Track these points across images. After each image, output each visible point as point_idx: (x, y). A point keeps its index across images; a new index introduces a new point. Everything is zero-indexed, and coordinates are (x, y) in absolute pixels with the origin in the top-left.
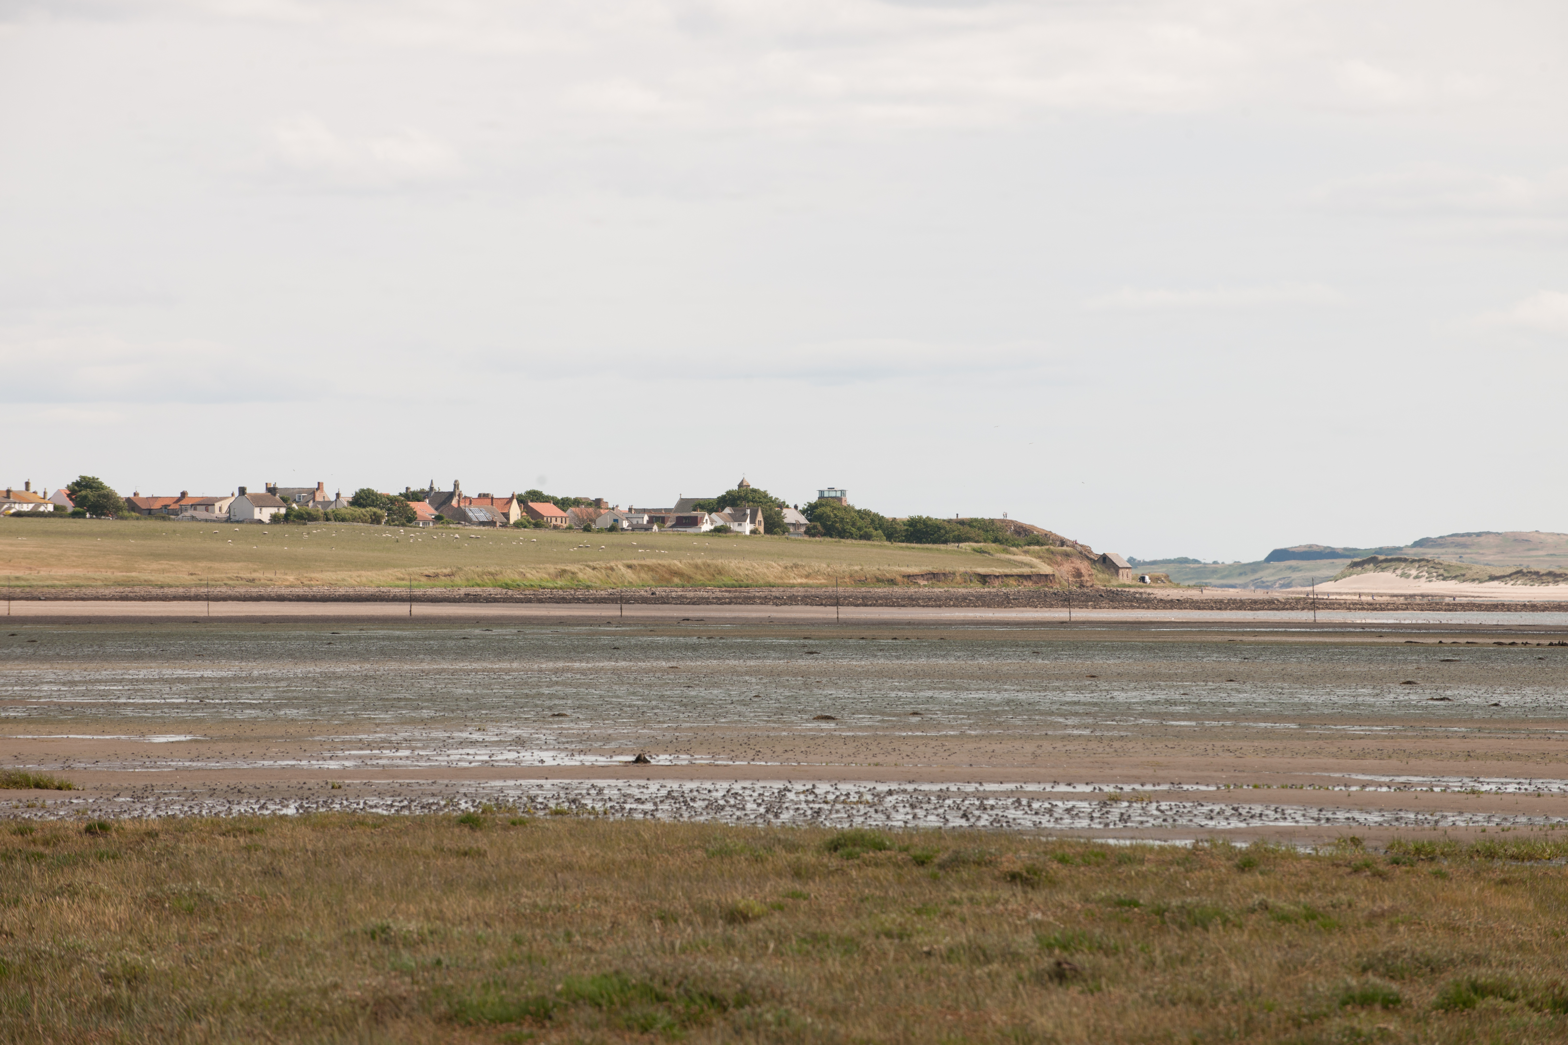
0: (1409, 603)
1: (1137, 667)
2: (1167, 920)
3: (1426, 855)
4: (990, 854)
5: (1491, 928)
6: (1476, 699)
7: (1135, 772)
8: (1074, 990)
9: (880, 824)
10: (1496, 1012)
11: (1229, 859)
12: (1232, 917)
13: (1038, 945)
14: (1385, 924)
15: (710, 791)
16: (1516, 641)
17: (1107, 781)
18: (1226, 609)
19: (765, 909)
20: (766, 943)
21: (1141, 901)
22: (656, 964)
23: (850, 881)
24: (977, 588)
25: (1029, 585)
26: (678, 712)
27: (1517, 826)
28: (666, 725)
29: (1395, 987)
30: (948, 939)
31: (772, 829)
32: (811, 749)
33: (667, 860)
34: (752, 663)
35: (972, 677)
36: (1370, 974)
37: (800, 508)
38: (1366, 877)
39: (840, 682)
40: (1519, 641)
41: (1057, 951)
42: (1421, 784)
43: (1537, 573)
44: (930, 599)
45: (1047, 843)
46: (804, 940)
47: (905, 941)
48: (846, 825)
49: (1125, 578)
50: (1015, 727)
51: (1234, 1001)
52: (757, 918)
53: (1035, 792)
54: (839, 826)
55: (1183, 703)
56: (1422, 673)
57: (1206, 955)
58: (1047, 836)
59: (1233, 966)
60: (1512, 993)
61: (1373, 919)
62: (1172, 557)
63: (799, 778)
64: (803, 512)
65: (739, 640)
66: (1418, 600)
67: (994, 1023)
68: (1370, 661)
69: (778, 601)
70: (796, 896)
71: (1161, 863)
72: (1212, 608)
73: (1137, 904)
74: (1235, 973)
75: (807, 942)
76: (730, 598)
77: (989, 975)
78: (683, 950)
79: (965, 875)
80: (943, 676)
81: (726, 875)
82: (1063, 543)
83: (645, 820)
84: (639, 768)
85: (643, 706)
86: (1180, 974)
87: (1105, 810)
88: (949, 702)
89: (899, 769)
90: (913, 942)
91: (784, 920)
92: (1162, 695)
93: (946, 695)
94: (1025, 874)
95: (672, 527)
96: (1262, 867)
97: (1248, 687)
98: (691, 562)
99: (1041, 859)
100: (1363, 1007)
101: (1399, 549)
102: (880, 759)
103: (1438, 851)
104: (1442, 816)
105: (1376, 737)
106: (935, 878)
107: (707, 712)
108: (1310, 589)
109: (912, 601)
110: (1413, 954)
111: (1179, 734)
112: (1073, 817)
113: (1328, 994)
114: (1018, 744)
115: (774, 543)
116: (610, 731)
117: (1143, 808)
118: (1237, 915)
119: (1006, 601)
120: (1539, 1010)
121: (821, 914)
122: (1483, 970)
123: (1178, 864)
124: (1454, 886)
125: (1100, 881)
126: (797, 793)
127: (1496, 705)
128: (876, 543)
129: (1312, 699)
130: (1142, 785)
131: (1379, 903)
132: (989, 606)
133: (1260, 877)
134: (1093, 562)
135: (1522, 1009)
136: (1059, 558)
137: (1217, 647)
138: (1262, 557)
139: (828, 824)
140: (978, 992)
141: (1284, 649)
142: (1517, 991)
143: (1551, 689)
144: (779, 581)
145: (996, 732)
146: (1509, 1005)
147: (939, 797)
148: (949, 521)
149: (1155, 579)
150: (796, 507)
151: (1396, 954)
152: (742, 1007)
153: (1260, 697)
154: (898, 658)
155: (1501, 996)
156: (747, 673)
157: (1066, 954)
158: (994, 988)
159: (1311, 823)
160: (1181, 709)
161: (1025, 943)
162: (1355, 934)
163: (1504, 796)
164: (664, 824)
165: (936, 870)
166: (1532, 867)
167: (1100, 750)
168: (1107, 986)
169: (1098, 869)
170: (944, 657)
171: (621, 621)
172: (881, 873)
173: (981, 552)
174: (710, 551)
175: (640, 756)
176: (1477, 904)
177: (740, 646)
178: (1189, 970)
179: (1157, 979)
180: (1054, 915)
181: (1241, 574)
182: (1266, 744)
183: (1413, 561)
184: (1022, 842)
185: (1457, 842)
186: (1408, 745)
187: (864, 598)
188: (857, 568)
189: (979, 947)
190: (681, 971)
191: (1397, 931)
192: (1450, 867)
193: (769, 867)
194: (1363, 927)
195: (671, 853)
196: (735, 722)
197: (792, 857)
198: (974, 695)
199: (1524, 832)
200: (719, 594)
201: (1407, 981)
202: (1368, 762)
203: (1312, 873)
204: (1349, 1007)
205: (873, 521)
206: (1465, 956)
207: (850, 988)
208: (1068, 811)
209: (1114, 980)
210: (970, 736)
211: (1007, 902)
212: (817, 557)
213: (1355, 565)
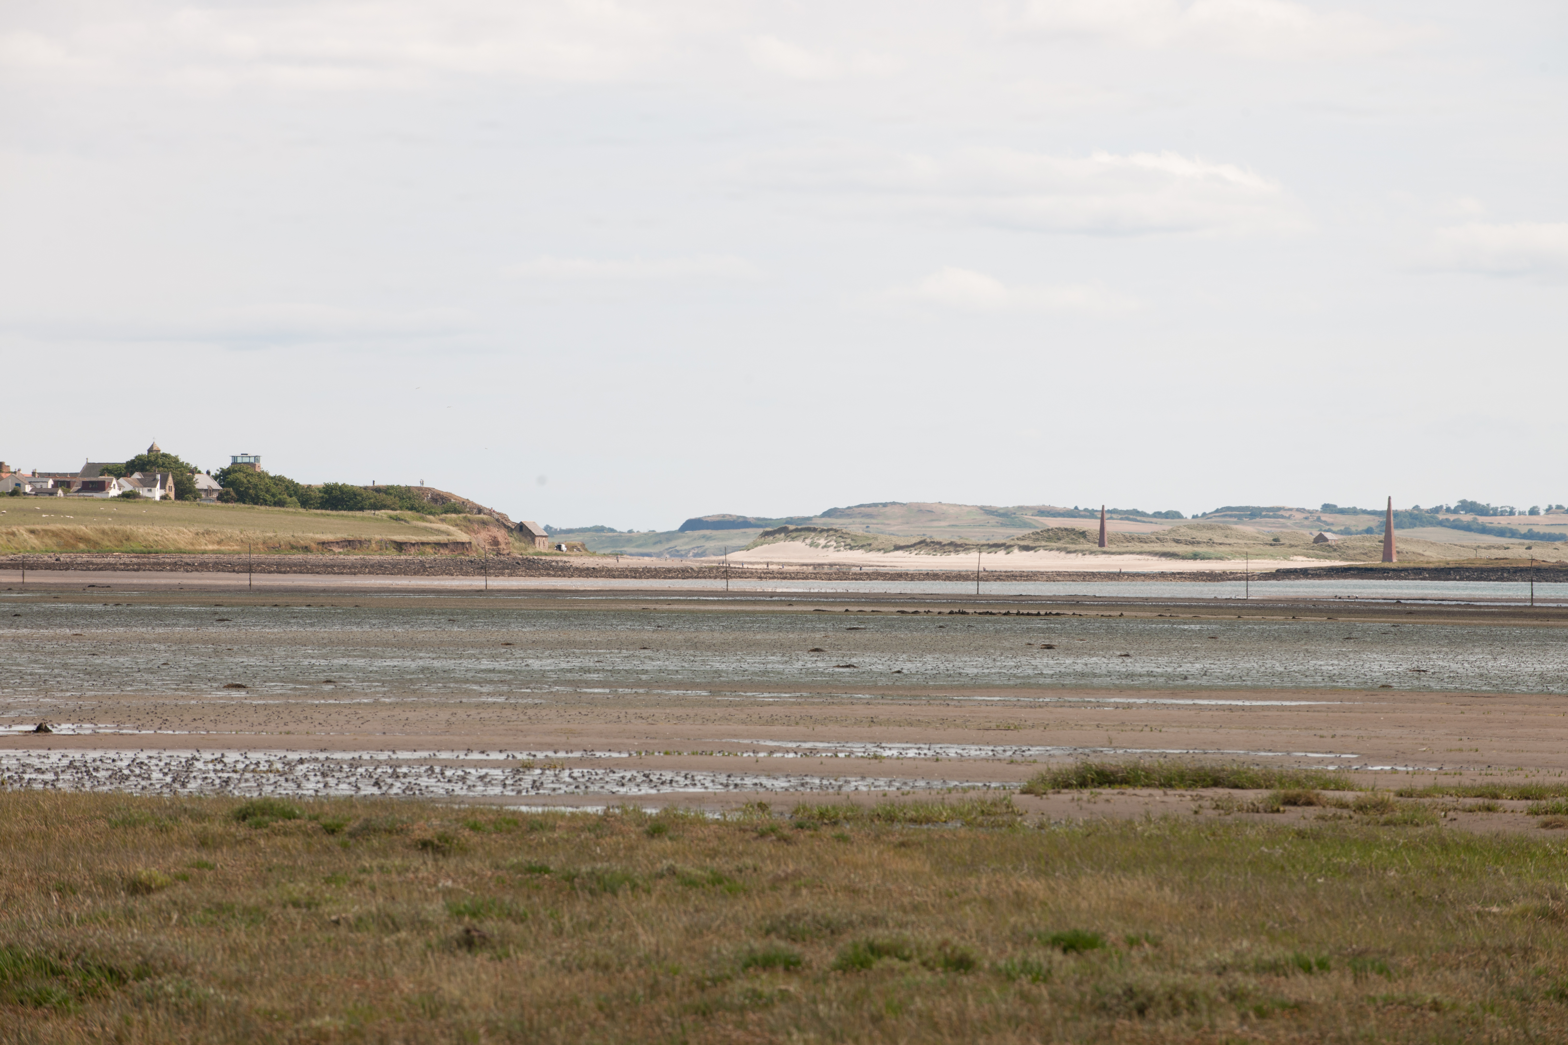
0: (818, 572)
1: (553, 636)
2: (577, 886)
3: (829, 819)
4: (402, 822)
5: (889, 890)
6: (880, 667)
7: (548, 739)
8: (483, 957)
9: (290, 792)
10: (891, 971)
11: (638, 825)
12: (640, 882)
13: (447, 913)
14: (788, 887)
15: (114, 761)
16: (919, 610)
17: (520, 748)
18: (640, 577)
19: (169, 880)
20: (169, 914)
21: (552, 868)
22: (52, 936)
23: (259, 850)
24: (392, 556)
25: (445, 554)
26: (83, 680)
27: (916, 790)
28: (69, 694)
29: (797, 949)
30: (357, 907)
31: (178, 798)
32: (221, 718)
33: (67, 832)
34: (160, 630)
35: (387, 644)
36: (773, 936)
37: (212, 473)
38: (772, 841)
39: (252, 650)
40: (921, 610)
41: (467, 919)
42: (826, 750)
43: (939, 543)
44: (344, 567)
45: (460, 810)
46: (210, 911)
47: (313, 910)
48: (255, 794)
49: (542, 546)
50: (430, 695)
51: (640, 965)
52: (160, 888)
53: (449, 760)
54: (248, 795)
55: (597, 671)
56: (829, 641)
57: (615, 920)
58: (459, 803)
59: (640, 930)
60: (907, 953)
61: (776, 883)
62: (589, 525)
63: (208, 747)
64: (216, 478)
65: (148, 608)
66: (826, 569)
67: (401, 992)
68: (780, 629)
69: (189, 567)
70: (201, 865)
71: (572, 829)
72: (627, 577)
73: (547, 871)
74: (643, 938)
75: (211, 913)
76: (138, 564)
77: (398, 943)
78: (81, 922)
79: (375, 843)
80: (358, 644)
81: (130, 845)
82: (480, 510)
83: (45, 790)
84: (40, 738)
85: (45, 674)
86: (587, 940)
87: (517, 777)
88: (362, 670)
89: (311, 737)
90: (321, 912)
91: (188, 891)
92: (576, 663)
93: (361, 662)
94: (436, 842)
95: (78, 491)
96: (671, 833)
97: (661, 654)
98: (97, 527)
99: (453, 827)
100: (764, 969)
101: (809, 519)
102: (291, 727)
103: (841, 816)
104: (846, 782)
105: (783, 704)
106: (345, 847)
107: (113, 680)
108: (723, 558)
109: (328, 569)
110: (814, 916)
111: (593, 702)
112: (486, 785)
113: (732, 957)
114: (432, 712)
115: (186, 508)
116: (10, 700)
117: (556, 775)
118: (645, 881)
119: (422, 569)
120: (932, 969)
121: (227, 884)
122: (880, 931)
123: (589, 830)
124: (856, 850)
125: (511, 848)
126: (206, 762)
127: (899, 672)
128: (291, 510)
129: (723, 667)
130: (555, 752)
131: (783, 867)
132: (406, 573)
133: (669, 843)
134: (509, 529)
135: (916, 968)
136: (476, 527)
137: (631, 615)
138: (676, 526)
139: (236, 793)
140: (386, 960)
141: (696, 618)
142: (911, 951)
143: (951, 656)
144: (190, 547)
145: (410, 700)
146: (903, 965)
147: (351, 766)
148: (366, 488)
149: (571, 548)
150: (208, 473)
151: (798, 916)
152: (142, 979)
153: (672, 664)
154: (312, 625)
155: (897, 956)
156: (155, 641)
157: (475, 921)
158: (402, 956)
159: (720, 789)
160: (594, 676)
161: (434, 911)
162: (759, 897)
163: (904, 761)
164: (65, 795)
165: (346, 838)
166: (929, 829)
167: (514, 718)
168: (515, 952)
169: (509, 836)
170: (358, 624)
171: (23, 588)
172: (290, 842)
173: (397, 519)
174: (118, 516)
175: (41, 725)
176: (877, 867)
177: (148, 614)
178: (596, 936)
179: (564, 945)
180: (465, 882)
181: (655, 543)
182: (679, 711)
183: (822, 531)
184: (435, 809)
185: (859, 806)
186: (814, 711)
187: (278, 564)
188: (271, 534)
189: (388, 916)
190: (78, 943)
191: (800, 895)
192: (852, 830)
193: (174, 837)
194: (768, 891)
195: (72, 823)
196: (142, 690)
197: (198, 827)
198: (389, 663)
199: (922, 795)
200: (127, 561)
201: (808, 943)
202: (776, 729)
203: (720, 838)
204: (751, 970)
205: (287, 488)
206: (864, 917)
207: (254, 958)
208: (481, 778)
209: (522, 946)
210: (385, 704)
211: (417, 870)
212: (230, 524)
213: (766, 534)
